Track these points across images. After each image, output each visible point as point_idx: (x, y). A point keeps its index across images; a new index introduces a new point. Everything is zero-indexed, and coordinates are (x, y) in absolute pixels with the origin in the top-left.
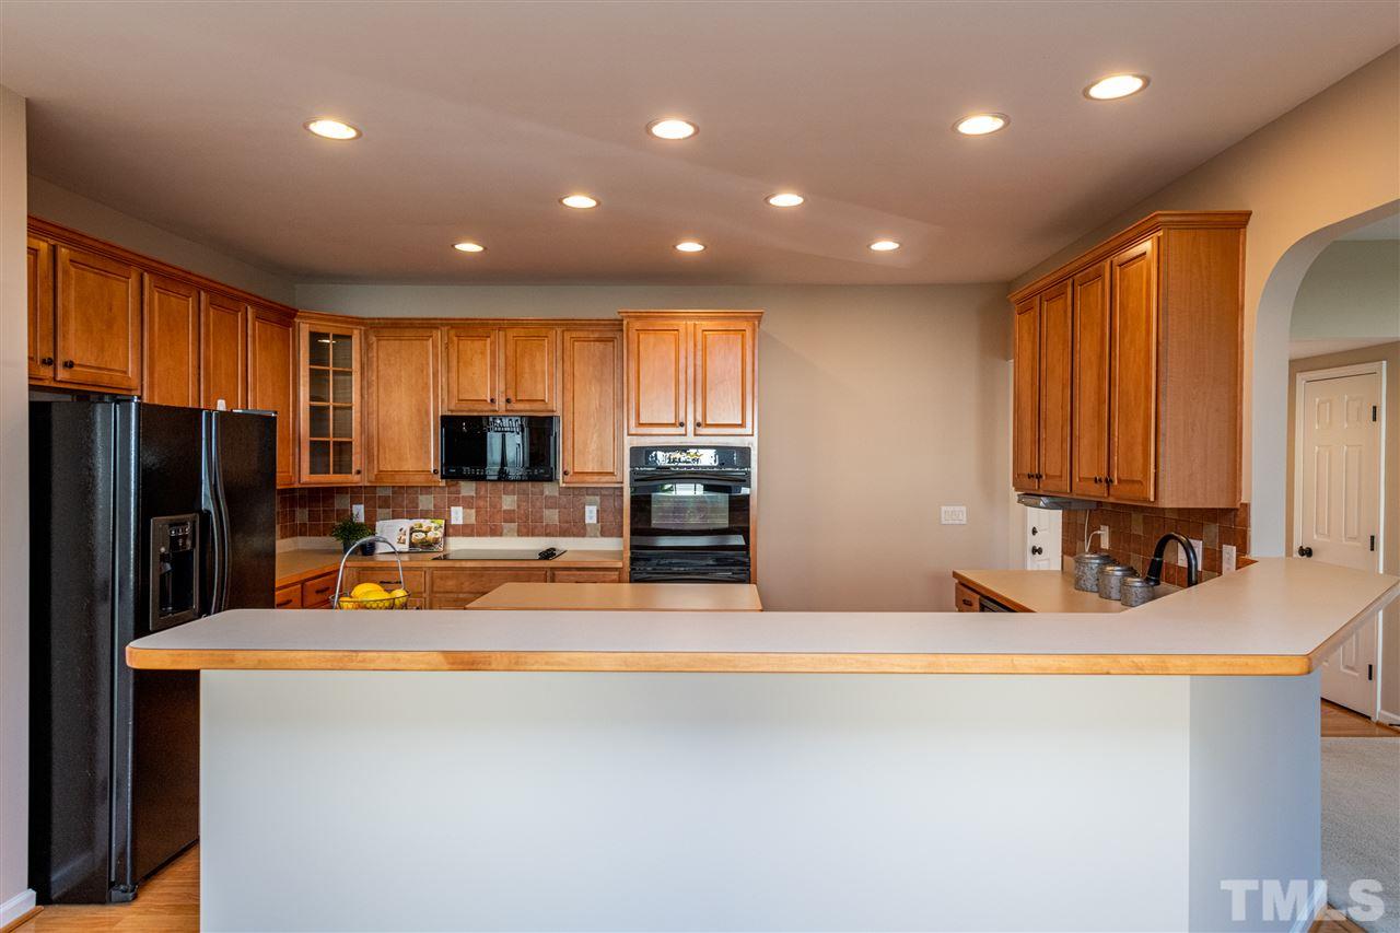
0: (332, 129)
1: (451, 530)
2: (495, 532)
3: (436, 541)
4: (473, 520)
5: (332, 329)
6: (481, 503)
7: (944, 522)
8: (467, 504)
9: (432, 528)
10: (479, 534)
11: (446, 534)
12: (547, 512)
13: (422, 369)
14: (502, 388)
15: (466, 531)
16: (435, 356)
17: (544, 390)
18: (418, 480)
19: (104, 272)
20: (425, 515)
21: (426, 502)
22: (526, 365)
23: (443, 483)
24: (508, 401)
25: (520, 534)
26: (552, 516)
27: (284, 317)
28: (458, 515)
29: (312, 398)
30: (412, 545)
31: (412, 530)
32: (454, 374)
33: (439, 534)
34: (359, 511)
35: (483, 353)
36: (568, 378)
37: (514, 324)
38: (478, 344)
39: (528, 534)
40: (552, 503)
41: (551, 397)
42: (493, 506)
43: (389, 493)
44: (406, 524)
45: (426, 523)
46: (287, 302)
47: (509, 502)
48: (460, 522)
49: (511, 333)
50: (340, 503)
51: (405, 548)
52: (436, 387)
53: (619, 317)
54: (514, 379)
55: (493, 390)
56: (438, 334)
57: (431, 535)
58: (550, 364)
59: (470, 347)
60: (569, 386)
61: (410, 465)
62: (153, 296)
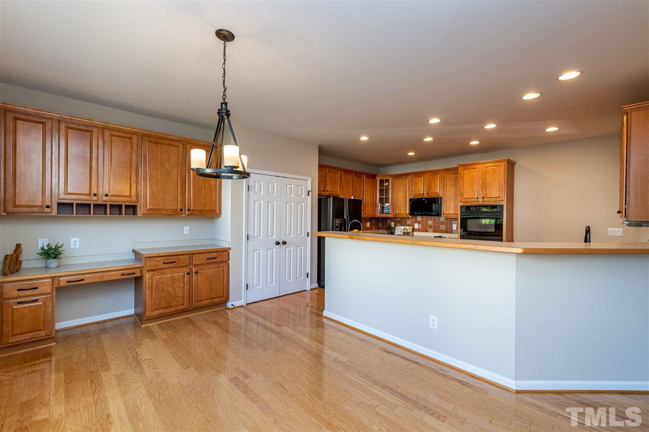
0: (364, 138)
1: (414, 230)
2: (427, 231)
3: (410, 232)
4: (420, 228)
5: (384, 178)
6: (423, 223)
7: (609, 234)
8: (419, 223)
9: (409, 229)
10: (422, 231)
11: (413, 231)
12: (441, 226)
13: (406, 187)
14: (426, 190)
15: (419, 230)
16: (409, 183)
17: (438, 190)
18: (404, 216)
19: (334, 173)
20: (408, 225)
21: (409, 222)
22: (433, 183)
23: (411, 217)
24: (427, 194)
25: (433, 232)
26: (443, 227)
27: (373, 177)
28: (416, 226)
29: (380, 195)
30: (404, 233)
31: (404, 229)
32: (414, 187)
33: (411, 231)
34: (393, 224)
35: (421, 181)
36: (445, 186)
37: (429, 172)
38: (420, 179)
39: (435, 232)
40: (442, 223)
41: (439, 192)
42: (426, 223)
43: (400, 219)
44: (403, 227)
45: (408, 228)
46: (374, 173)
47: (430, 223)
48: (417, 228)
49: (428, 174)
50: (389, 221)
51: (402, 234)
52: (409, 190)
53: (457, 166)
54: (429, 187)
55: (423, 191)
56: (410, 177)
57: (409, 231)
58: (440, 182)
59: (418, 179)
60: (445, 188)
61: (403, 212)
62: (343, 176)
